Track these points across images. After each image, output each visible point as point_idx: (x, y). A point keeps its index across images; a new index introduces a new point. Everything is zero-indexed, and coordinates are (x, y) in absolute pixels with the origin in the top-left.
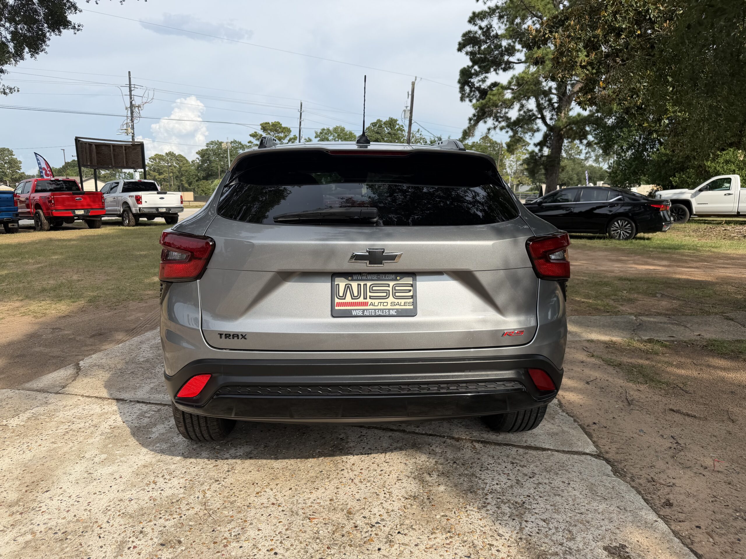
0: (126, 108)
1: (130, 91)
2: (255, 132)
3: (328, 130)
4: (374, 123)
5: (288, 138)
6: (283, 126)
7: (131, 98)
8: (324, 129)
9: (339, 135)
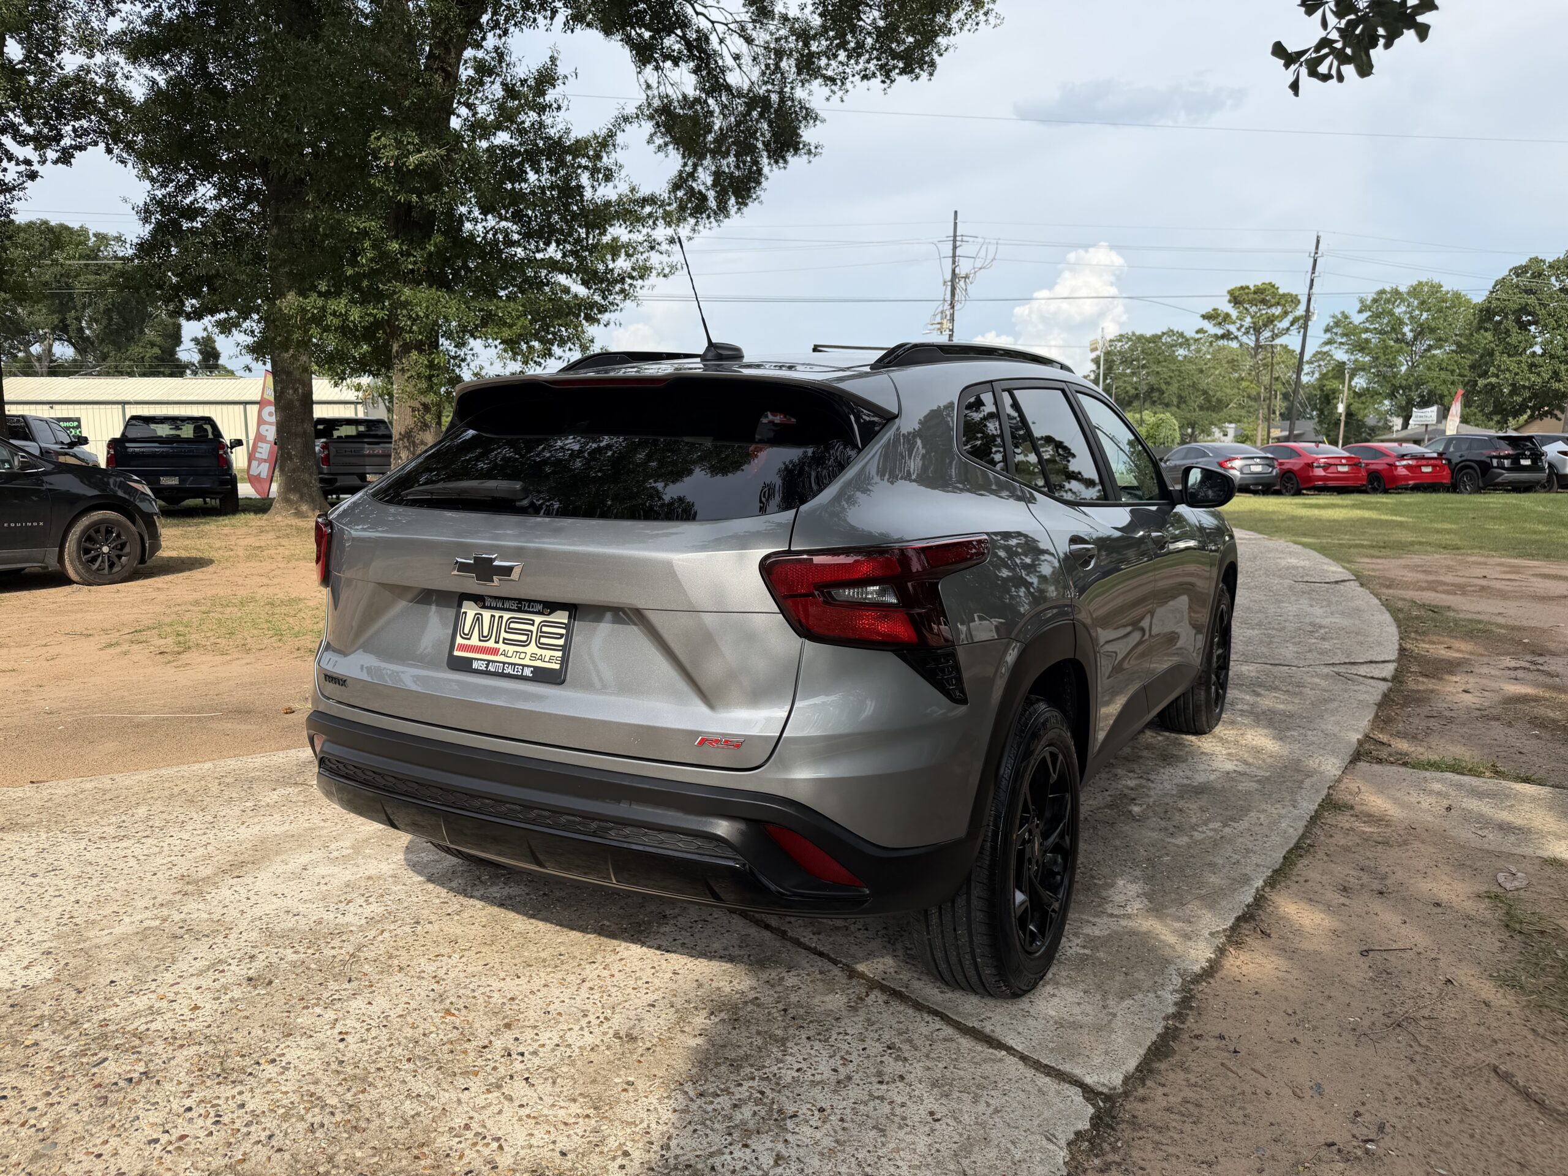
0: (945, 283)
1: (955, 248)
2: (1214, 310)
3: (1396, 292)
4: (1521, 267)
5: (1290, 318)
6: (1281, 291)
7: (954, 262)
8: (1383, 292)
9: (1423, 303)
